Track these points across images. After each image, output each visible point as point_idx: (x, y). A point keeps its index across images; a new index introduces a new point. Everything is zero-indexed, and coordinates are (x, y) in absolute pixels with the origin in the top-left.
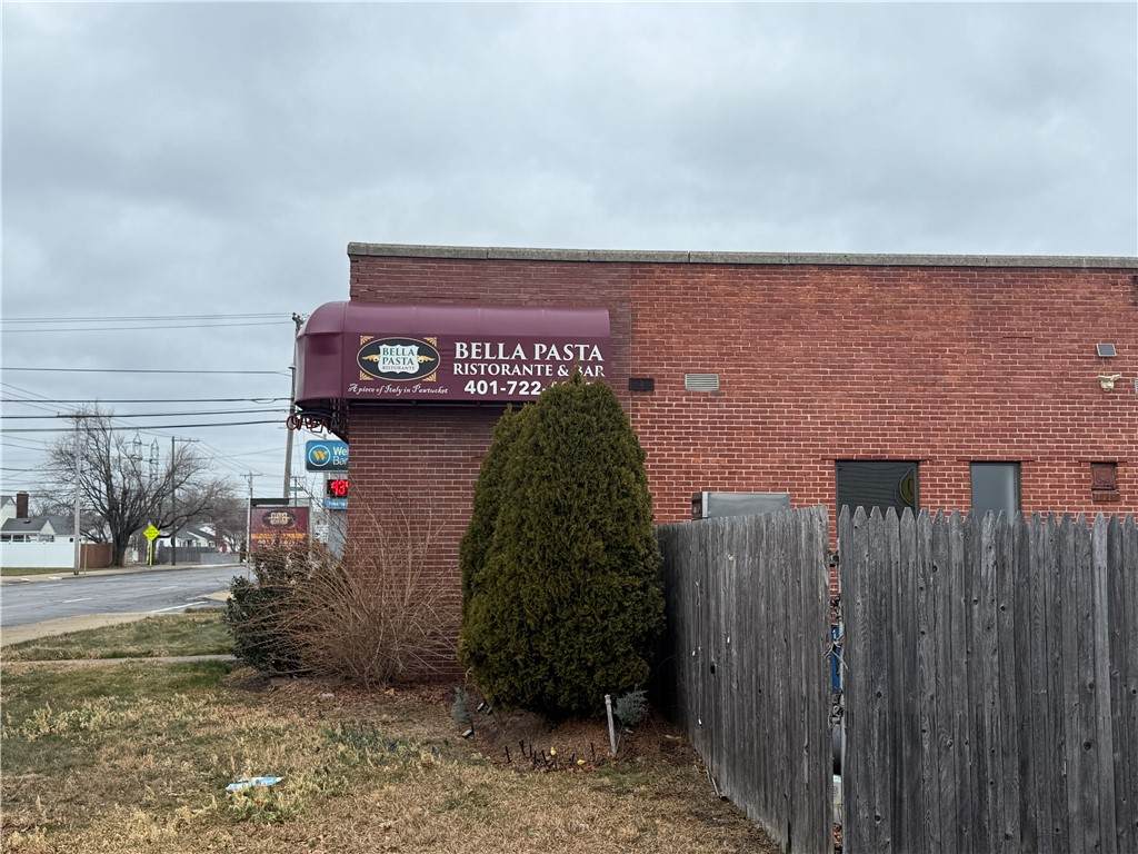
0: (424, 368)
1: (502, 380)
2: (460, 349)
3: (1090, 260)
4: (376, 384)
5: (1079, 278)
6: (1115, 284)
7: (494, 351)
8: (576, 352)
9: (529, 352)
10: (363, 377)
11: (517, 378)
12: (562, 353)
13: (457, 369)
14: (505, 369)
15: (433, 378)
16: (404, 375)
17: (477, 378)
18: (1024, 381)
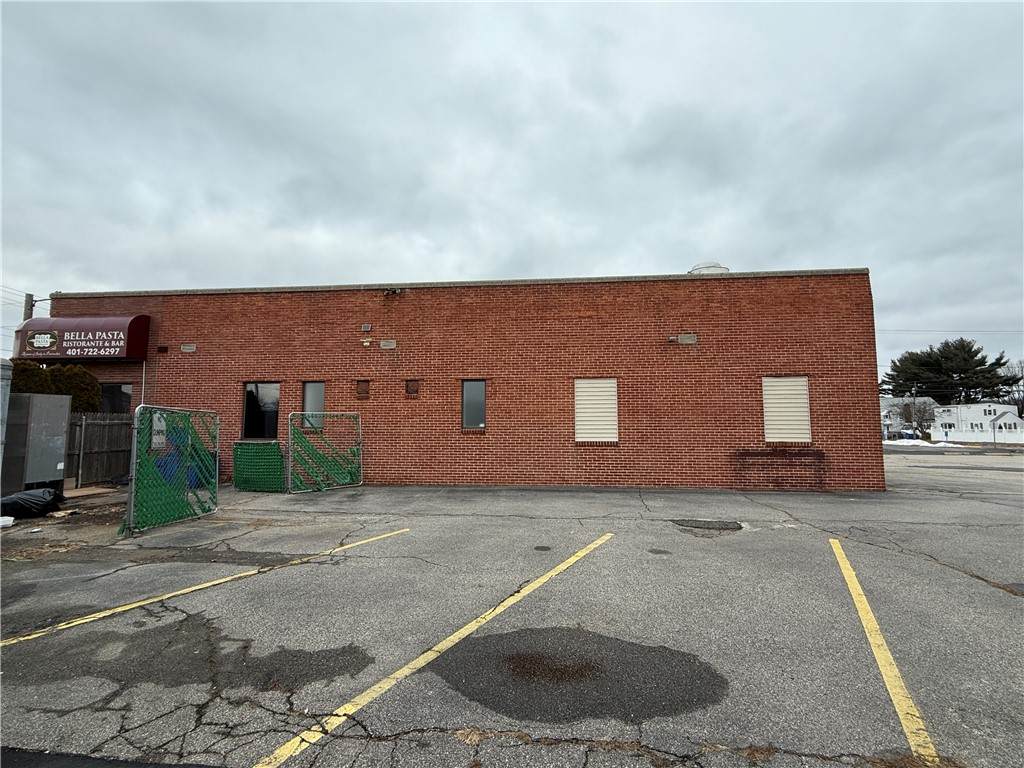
0: (52, 344)
1: (82, 348)
2: (67, 335)
3: (365, 286)
4: (32, 352)
5: (359, 294)
6: (376, 296)
7: (80, 336)
8: (113, 335)
9: (94, 336)
10: (28, 349)
11: (88, 347)
12: (107, 336)
13: (65, 344)
14: (83, 344)
15: (54, 348)
16: (44, 347)
17: (72, 348)
18: (330, 343)
